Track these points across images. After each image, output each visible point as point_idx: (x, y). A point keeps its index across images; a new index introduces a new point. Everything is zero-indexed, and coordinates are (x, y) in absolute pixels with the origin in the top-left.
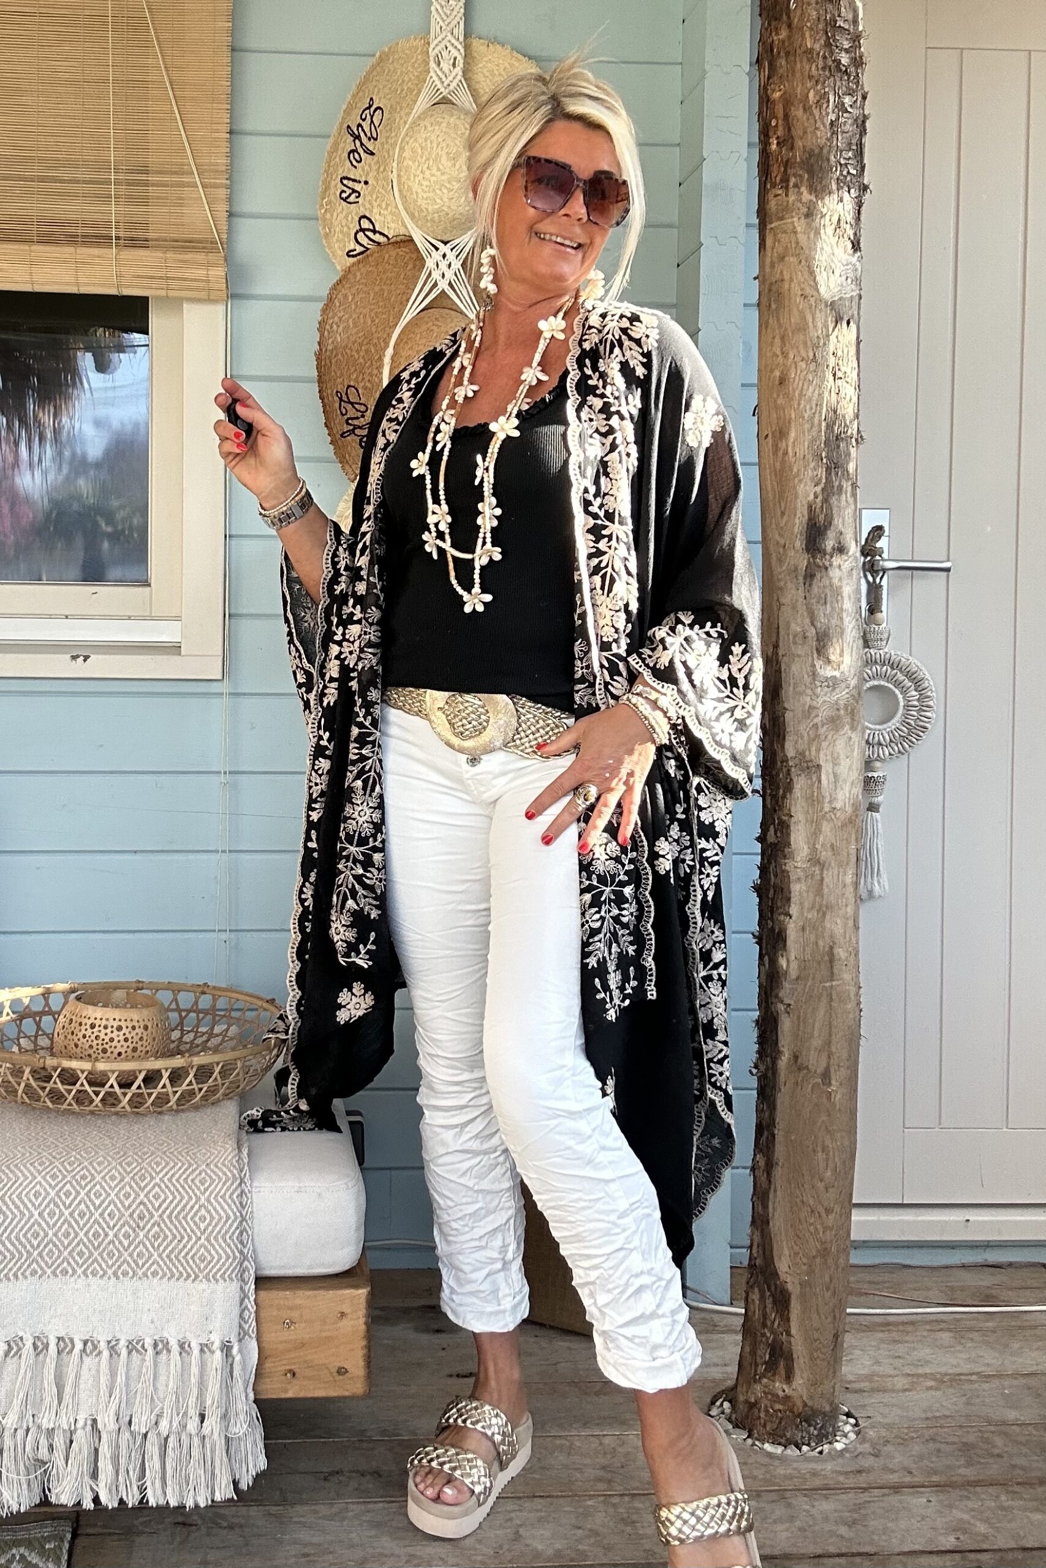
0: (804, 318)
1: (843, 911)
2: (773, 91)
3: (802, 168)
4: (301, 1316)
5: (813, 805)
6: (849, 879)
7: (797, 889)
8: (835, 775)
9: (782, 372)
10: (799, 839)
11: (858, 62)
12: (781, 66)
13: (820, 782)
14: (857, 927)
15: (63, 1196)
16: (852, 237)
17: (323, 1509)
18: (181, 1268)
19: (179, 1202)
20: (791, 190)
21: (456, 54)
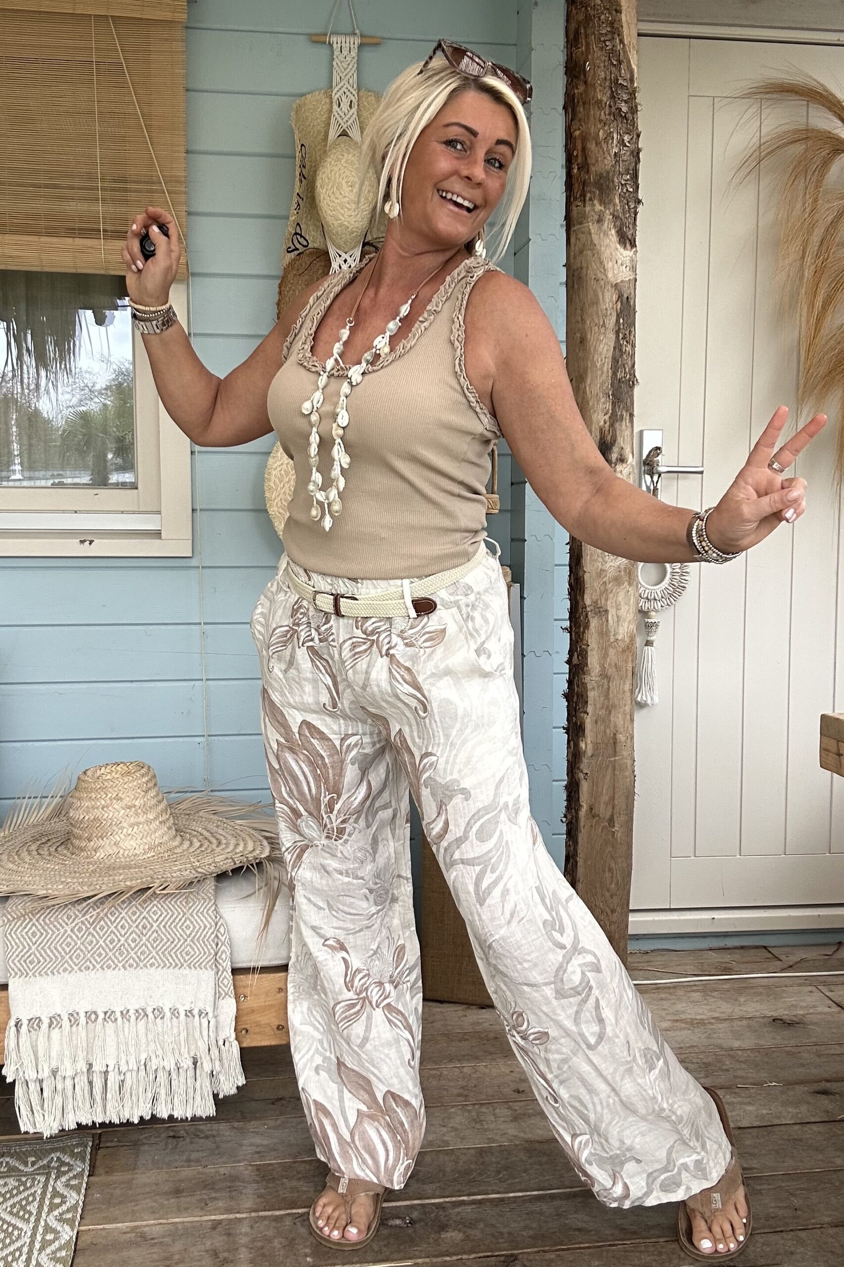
0: (596, 296)
1: (620, 710)
2: (575, 130)
3: (594, 187)
4: (251, 991)
5: (602, 638)
6: (627, 687)
7: (592, 695)
8: (618, 617)
9: (582, 334)
10: (593, 660)
11: (634, 110)
12: (579, 113)
13: (607, 621)
14: (632, 720)
15: (88, 917)
16: (630, 237)
17: (271, 1123)
18: (171, 961)
19: (172, 916)
20: (587, 203)
21: (353, 98)
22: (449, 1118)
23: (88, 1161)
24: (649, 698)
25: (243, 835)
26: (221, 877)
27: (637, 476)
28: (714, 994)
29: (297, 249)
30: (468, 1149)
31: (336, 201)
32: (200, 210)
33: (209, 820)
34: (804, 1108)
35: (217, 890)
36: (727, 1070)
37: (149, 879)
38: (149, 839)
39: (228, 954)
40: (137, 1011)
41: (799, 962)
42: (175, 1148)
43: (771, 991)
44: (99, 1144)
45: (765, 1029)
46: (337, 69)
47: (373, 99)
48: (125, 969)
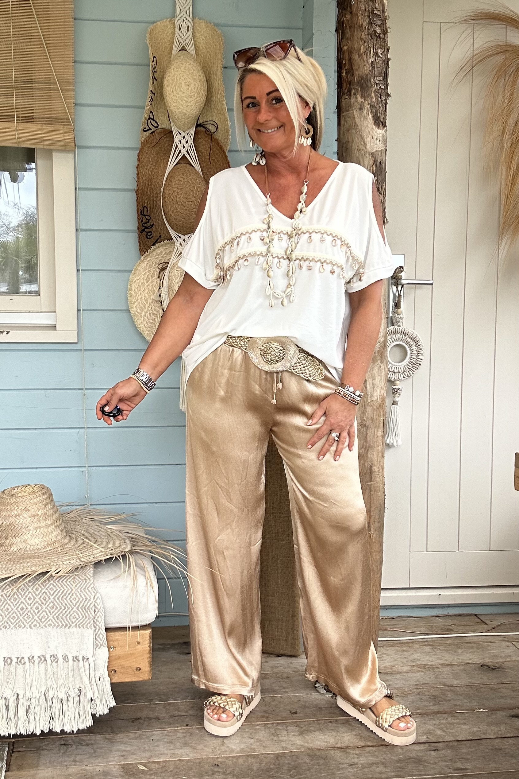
0: (359, 161)
1: (375, 450)
2: (344, 46)
3: (358, 85)
4: (119, 644)
6: (380, 433)
8: (373, 384)
11: (385, 32)
12: (347, 34)
13: (366, 388)
14: (383, 456)
15: (5, 592)
16: (382, 120)
17: (132, 735)
18: (63, 622)
19: (63, 592)
20: (352, 96)
21: (189, 24)
22: (255, 733)
23: (5, 761)
24: (395, 441)
25: (112, 536)
26: (98, 564)
27: (387, 287)
28: (441, 647)
29: (151, 129)
30: (269, 754)
31: (178, 96)
32: (84, 102)
33: (89, 525)
34: (503, 727)
35: (95, 573)
36: (449, 700)
37: (47, 565)
38: (47, 537)
39: (103, 617)
40: (39, 657)
41: (500, 625)
42: (64, 753)
43: (479, 645)
44: (13, 750)
45: (476, 672)
46: (179, 4)
47: (203, 25)
48: (31, 628)
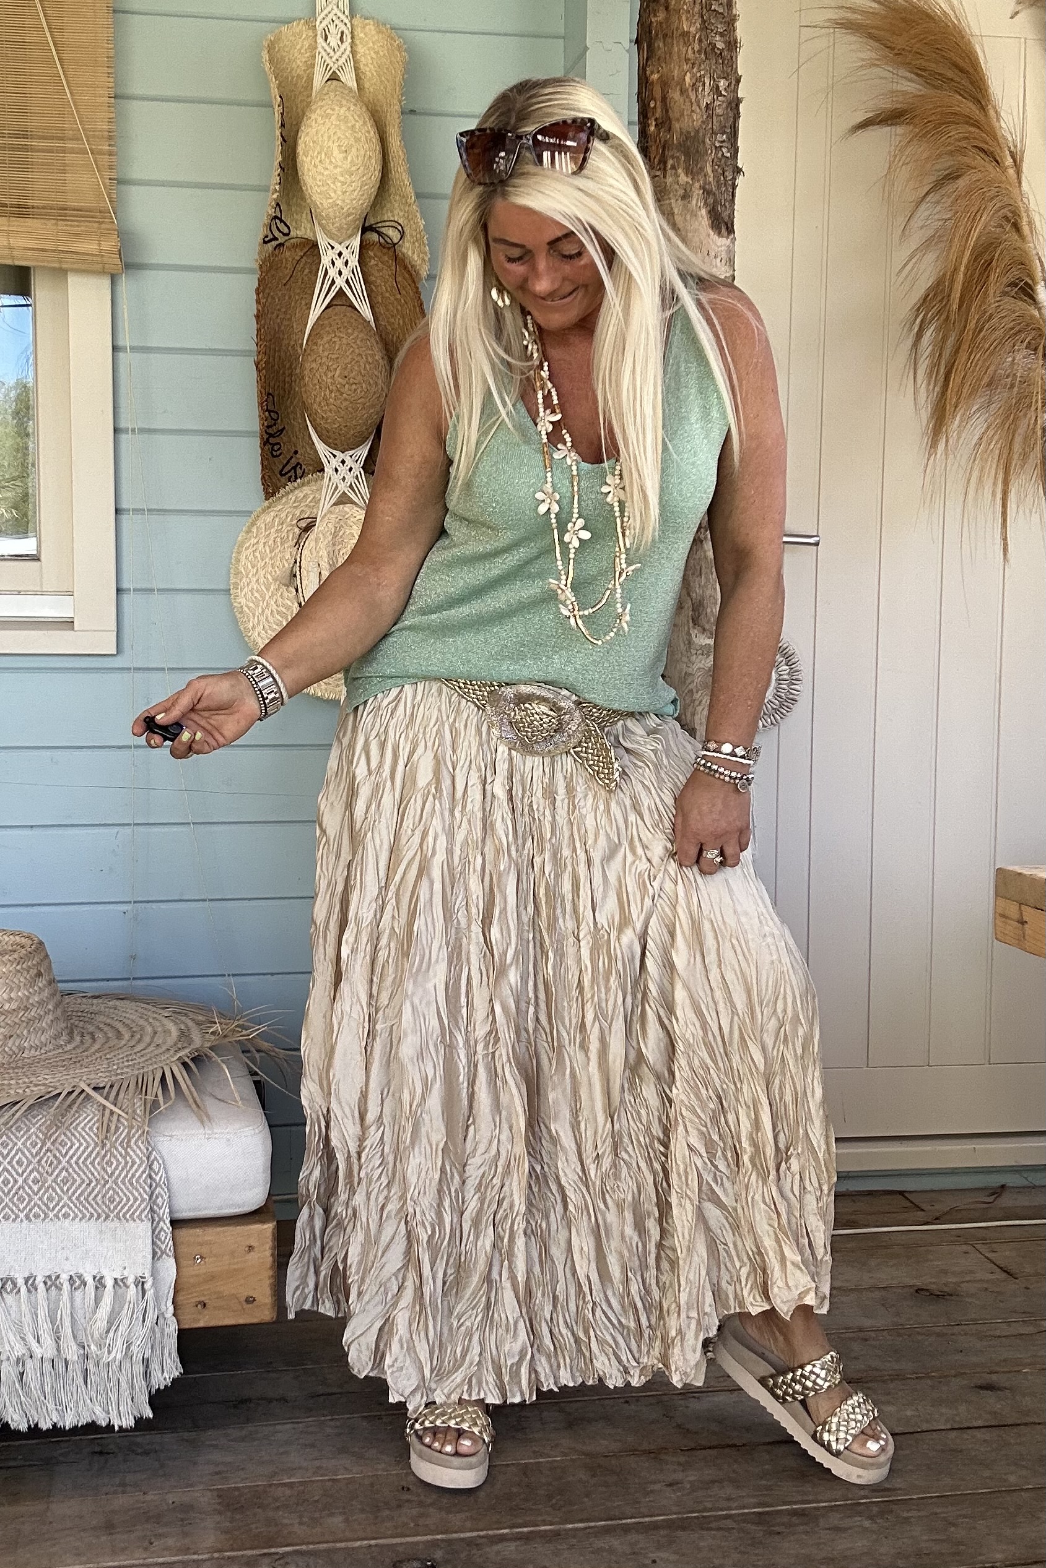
2: (652, 73)
3: (678, 150)
4: (211, 1250)
11: (733, 45)
12: (659, 48)
16: (726, 219)
17: (234, 1433)
18: (91, 1209)
19: (87, 1148)
20: (669, 172)
21: (343, 28)
29: (275, 239)
30: (507, 1465)
31: (325, 172)
34: (962, 1408)
39: (165, 1198)
40: (49, 1279)
41: (948, 1212)
43: (912, 1251)
45: (906, 1303)
47: (371, 28)
48: (30, 1221)
